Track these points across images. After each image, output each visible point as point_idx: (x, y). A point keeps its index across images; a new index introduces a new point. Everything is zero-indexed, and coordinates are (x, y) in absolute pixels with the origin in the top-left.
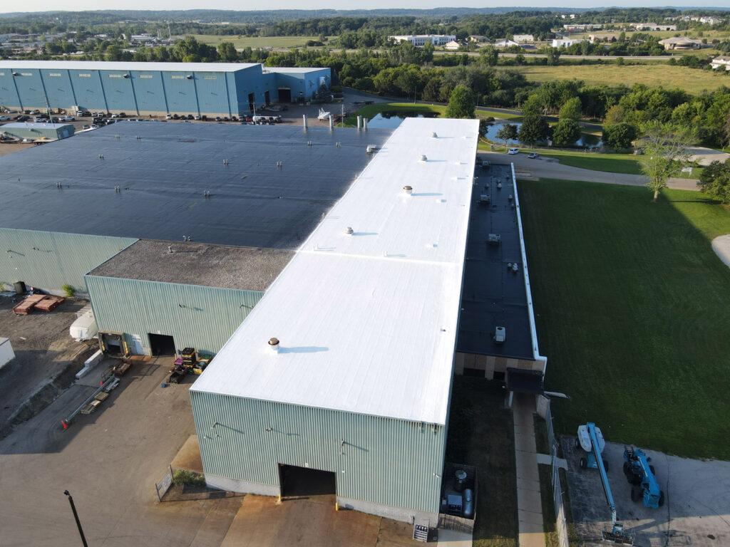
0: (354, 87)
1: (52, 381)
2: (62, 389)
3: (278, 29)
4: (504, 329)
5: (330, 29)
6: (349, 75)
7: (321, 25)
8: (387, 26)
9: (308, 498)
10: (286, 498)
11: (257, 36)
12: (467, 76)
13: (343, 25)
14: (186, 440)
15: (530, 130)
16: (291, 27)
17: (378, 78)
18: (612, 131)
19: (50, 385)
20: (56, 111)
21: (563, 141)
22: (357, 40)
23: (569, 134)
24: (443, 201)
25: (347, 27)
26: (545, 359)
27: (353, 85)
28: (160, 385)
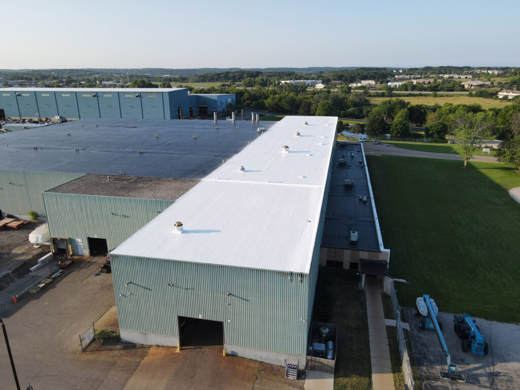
0: (252, 107)
1: (11, 271)
2: (18, 278)
3: (202, 78)
4: (357, 232)
5: (237, 78)
6: (248, 99)
7: (231, 75)
8: (275, 76)
9: (202, 348)
10: (184, 348)
11: (187, 82)
12: (330, 98)
13: (245, 75)
14: (108, 310)
15: (374, 126)
16: (210, 77)
17: (268, 102)
18: (431, 127)
19: (8, 274)
20: (44, 120)
21: (397, 134)
22: (255, 83)
23: (401, 129)
24: (311, 155)
25: (248, 76)
26: (389, 251)
27: (251, 106)
28: (93, 274)
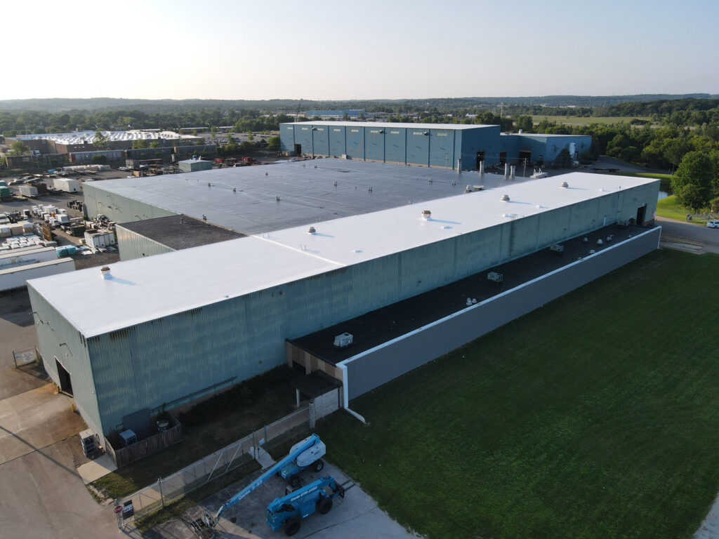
3: (614, 110)
4: (350, 336)
7: (664, 105)
17: (648, 149)
24: (447, 227)
26: (344, 367)
27: (619, 155)
